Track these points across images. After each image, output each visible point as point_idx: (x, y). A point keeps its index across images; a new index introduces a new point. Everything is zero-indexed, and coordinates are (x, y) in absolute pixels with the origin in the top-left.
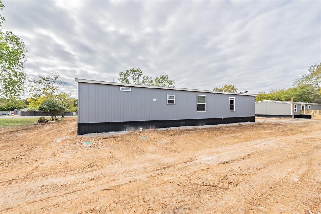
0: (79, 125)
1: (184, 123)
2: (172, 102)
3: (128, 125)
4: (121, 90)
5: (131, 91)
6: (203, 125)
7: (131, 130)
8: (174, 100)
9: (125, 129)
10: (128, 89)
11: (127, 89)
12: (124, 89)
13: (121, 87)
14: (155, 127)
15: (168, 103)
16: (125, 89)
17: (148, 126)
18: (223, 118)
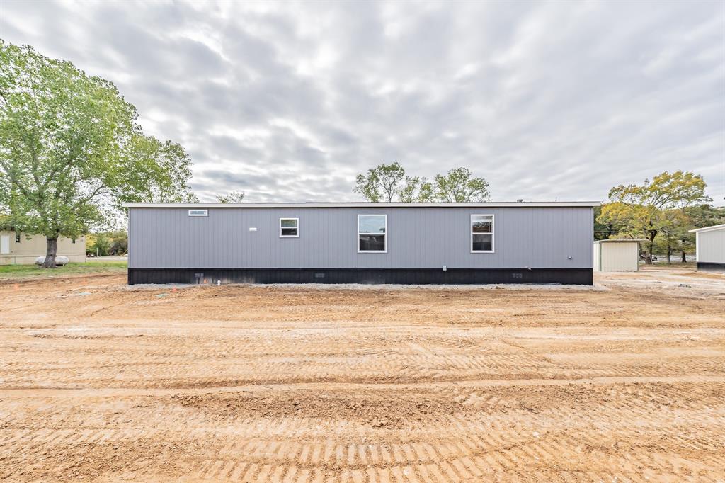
0: (131, 271)
1: (323, 275)
2: (293, 232)
3: (202, 275)
4: (190, 215)
5: (207, 215)
6: (376, 284)
7: (207, 282)
8: (298, 227)
9: (197, 281)
10: (202, 213)
11: (199, 213)
12: (195, 213)
13: (190, 211)
14: (254, 280)
15: (283, 234)
16: (197, 213)
17: (240, 279)
18: (444, 269)
